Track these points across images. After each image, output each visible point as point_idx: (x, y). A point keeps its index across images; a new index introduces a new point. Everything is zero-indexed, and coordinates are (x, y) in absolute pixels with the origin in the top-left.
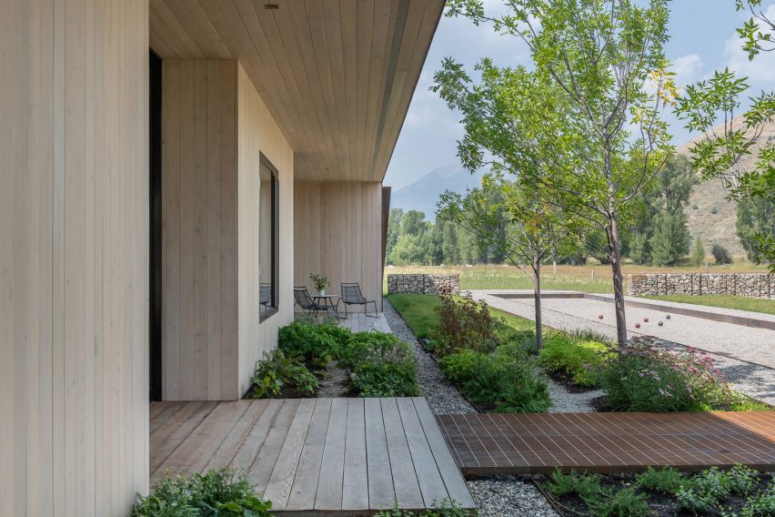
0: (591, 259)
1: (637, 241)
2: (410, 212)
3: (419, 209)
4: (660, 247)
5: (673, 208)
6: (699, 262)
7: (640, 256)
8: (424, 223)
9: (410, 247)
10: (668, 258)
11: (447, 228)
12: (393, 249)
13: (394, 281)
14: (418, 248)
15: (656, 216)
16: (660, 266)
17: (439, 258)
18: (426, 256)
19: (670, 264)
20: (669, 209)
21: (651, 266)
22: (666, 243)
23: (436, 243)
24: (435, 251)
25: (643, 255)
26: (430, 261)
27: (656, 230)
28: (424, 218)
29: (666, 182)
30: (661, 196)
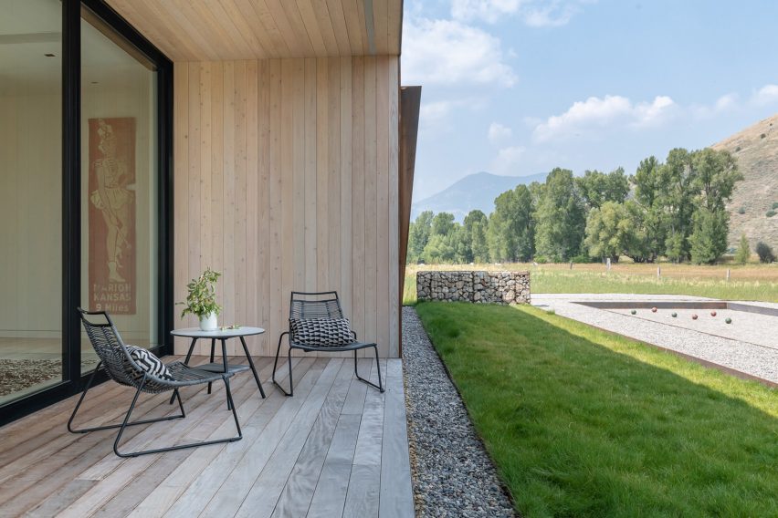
0: (623, 258)
1: (674, 239)
2: (441, 214)
3: (449, 212)
4: (700, 245)
5: (714, 206)
6: (743, 261)
7: (677, 255)
8: (453, 225)
9: (441, 246)
10: (709, 256)
11: (475, 229)
12: (425, 249)
13: (425, 282)
14: (449, 248)
15: (695, 213)
16: (699, 264)
17: (469, 257)
18: (456, 255)
19: (712, 262)
20: (709, 207)
21: (689, 264)
22: (707, 241)
23: (465, 243)
24: (464, 251)
25: (680, 254)
26: (459, 260)
27: (696, 228)
28: (453, 219)
29: (707, 180)
30: (700, 194)
